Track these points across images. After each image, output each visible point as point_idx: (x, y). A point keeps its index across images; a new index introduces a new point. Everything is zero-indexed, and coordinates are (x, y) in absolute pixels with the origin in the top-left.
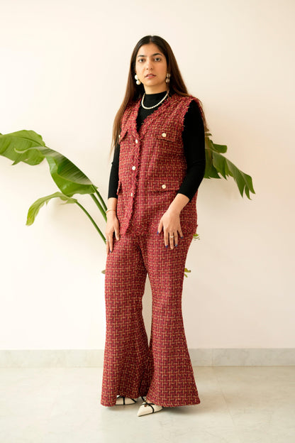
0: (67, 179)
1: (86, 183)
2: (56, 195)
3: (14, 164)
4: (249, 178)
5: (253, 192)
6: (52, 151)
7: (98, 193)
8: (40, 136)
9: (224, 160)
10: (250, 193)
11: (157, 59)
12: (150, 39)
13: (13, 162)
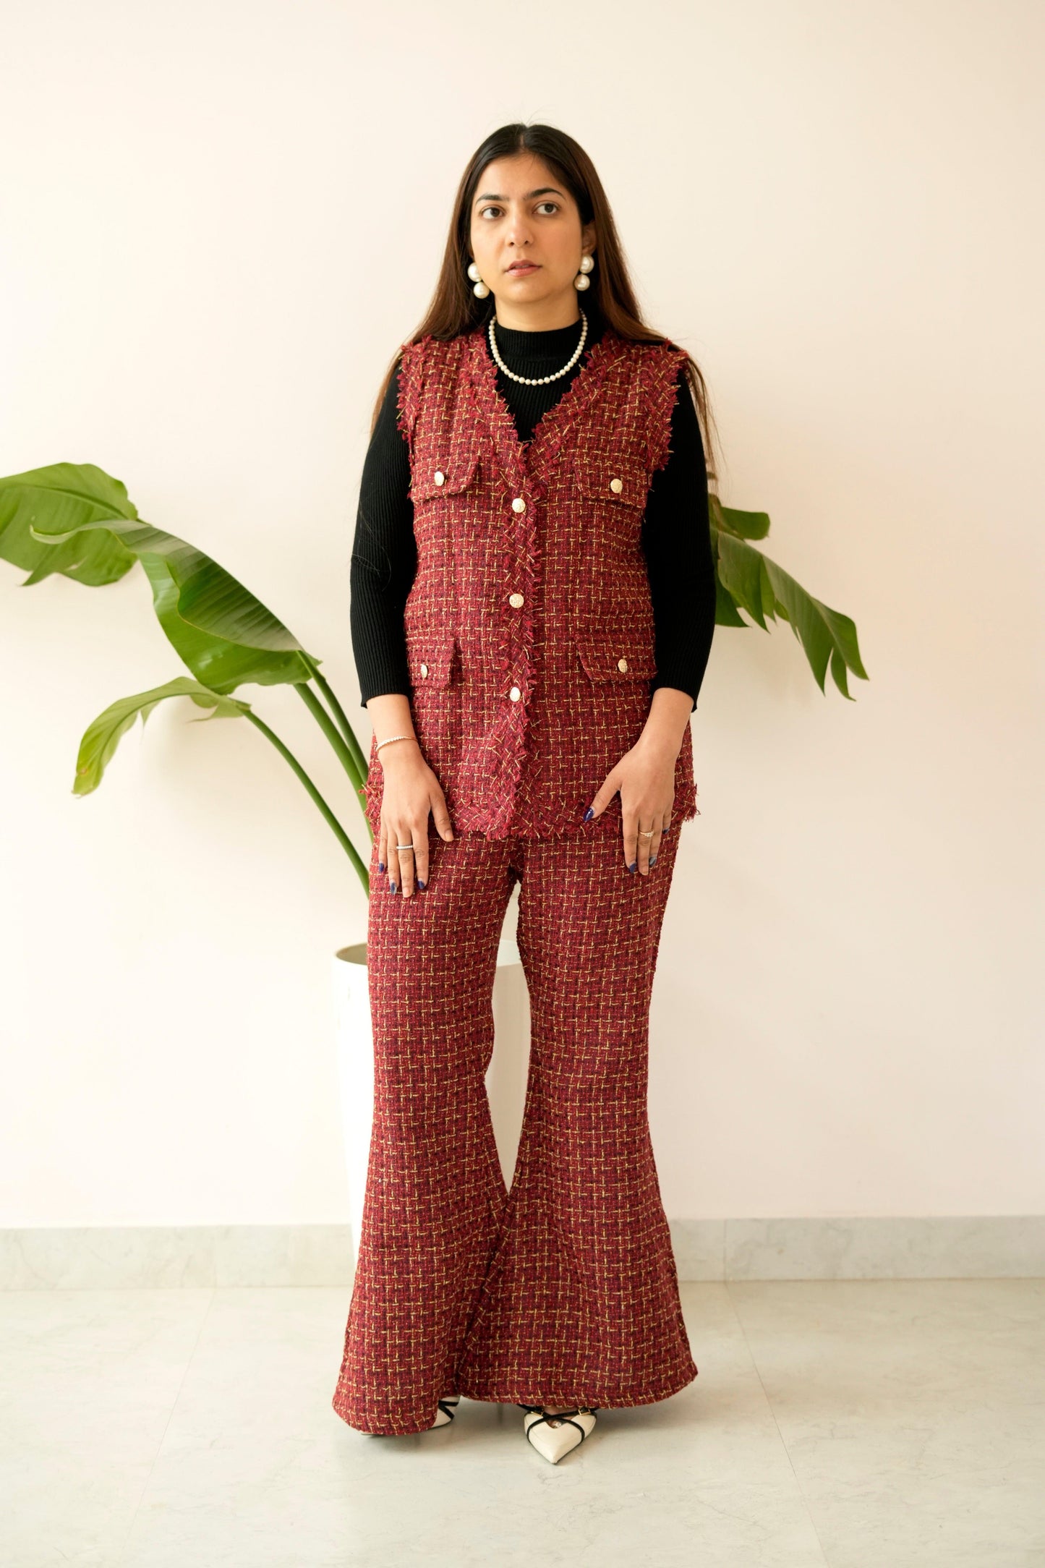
0: (213, 633)
1: (280, 646)
2: (175, 688)
3: (30, 582)
4: (846, 625)
5: (861, 673)
6: (159, 536)
7: (322, 681)
8: (119, 485)
9: (758, 563)
10: (851, 676)
11: (549, 207)
12: (522, 139)
13: (26, 575)
